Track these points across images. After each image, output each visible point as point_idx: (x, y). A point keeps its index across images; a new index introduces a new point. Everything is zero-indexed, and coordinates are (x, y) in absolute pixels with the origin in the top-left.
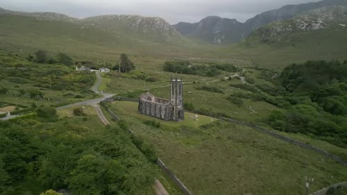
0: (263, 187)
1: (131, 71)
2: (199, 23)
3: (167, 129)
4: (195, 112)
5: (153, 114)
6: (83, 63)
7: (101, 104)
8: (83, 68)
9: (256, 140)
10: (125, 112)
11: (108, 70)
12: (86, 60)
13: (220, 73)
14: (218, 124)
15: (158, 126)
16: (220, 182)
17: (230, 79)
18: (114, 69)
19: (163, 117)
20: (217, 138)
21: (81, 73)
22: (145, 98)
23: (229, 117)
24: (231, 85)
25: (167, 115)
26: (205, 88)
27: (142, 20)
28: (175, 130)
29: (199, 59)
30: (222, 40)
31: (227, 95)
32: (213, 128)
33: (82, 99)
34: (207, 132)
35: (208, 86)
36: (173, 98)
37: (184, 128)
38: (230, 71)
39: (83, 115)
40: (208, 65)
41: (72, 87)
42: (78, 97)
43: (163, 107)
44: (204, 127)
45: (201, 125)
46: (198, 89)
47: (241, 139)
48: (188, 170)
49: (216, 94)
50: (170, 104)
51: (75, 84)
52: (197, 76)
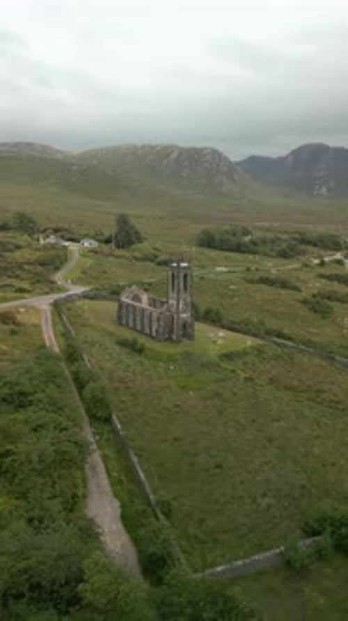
0: (303, 487)
1: (134, 247)
2: (287, 157)
3: (157, 357)
4: (223, 327)
5: (139, 328)
6: (56, 231)
7: (56, 305)
8: (52, 239)
9: (326, 387)
10: (92, 321)
11: (95, 244)
12: (61, 225)
13: (304, 253)
14: (259, 351)
15: (141, 351)
16: (218, 471)
17: (322, 264)
18: (108, 241)
19: (154, 334)
20: (246, 379)
21: (45, 248)
22: (128, 297)
23: (290, 339)
24: (321, 276)
25: (161, 330)
26: (266, 281)
27: (180, 154)
28: (170, 359)
29: (276, 224)
30: (329, 190)
31: (305, 294)
32: (247, 359)
33: (26, 295)
34: (231, 367)
35: (272, 277)
36: (173, 298)
37: (188, 356)
38: (326, 247)
39: (14, 323)
40: (285, 237)
41: (18, 272)
42: (21, 290)
43: (155, 315)
44: (228, 356)
45: (224, 351)
46: (252, 281)
47: (295, 383)
48: (165, 441)
49: (283, 291)
50: (168, 310)
51: (26, 267)
52: (257, 258)
